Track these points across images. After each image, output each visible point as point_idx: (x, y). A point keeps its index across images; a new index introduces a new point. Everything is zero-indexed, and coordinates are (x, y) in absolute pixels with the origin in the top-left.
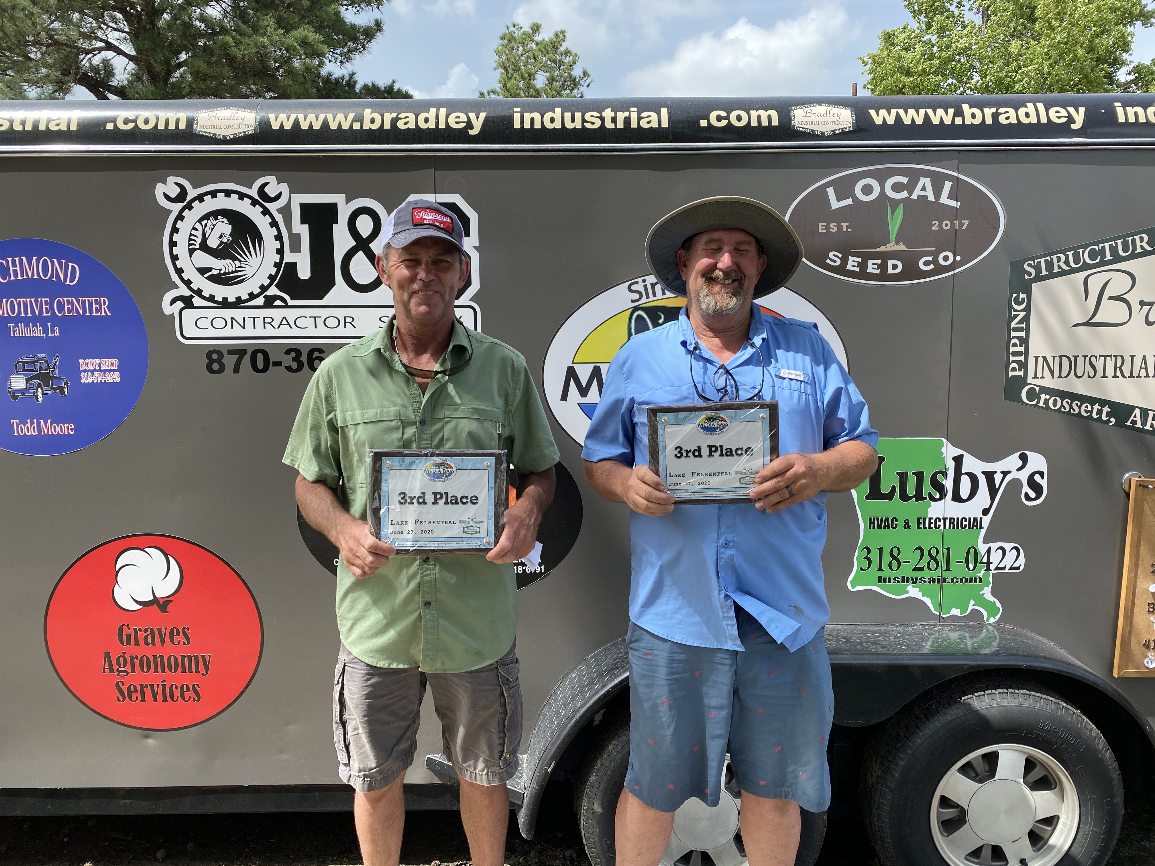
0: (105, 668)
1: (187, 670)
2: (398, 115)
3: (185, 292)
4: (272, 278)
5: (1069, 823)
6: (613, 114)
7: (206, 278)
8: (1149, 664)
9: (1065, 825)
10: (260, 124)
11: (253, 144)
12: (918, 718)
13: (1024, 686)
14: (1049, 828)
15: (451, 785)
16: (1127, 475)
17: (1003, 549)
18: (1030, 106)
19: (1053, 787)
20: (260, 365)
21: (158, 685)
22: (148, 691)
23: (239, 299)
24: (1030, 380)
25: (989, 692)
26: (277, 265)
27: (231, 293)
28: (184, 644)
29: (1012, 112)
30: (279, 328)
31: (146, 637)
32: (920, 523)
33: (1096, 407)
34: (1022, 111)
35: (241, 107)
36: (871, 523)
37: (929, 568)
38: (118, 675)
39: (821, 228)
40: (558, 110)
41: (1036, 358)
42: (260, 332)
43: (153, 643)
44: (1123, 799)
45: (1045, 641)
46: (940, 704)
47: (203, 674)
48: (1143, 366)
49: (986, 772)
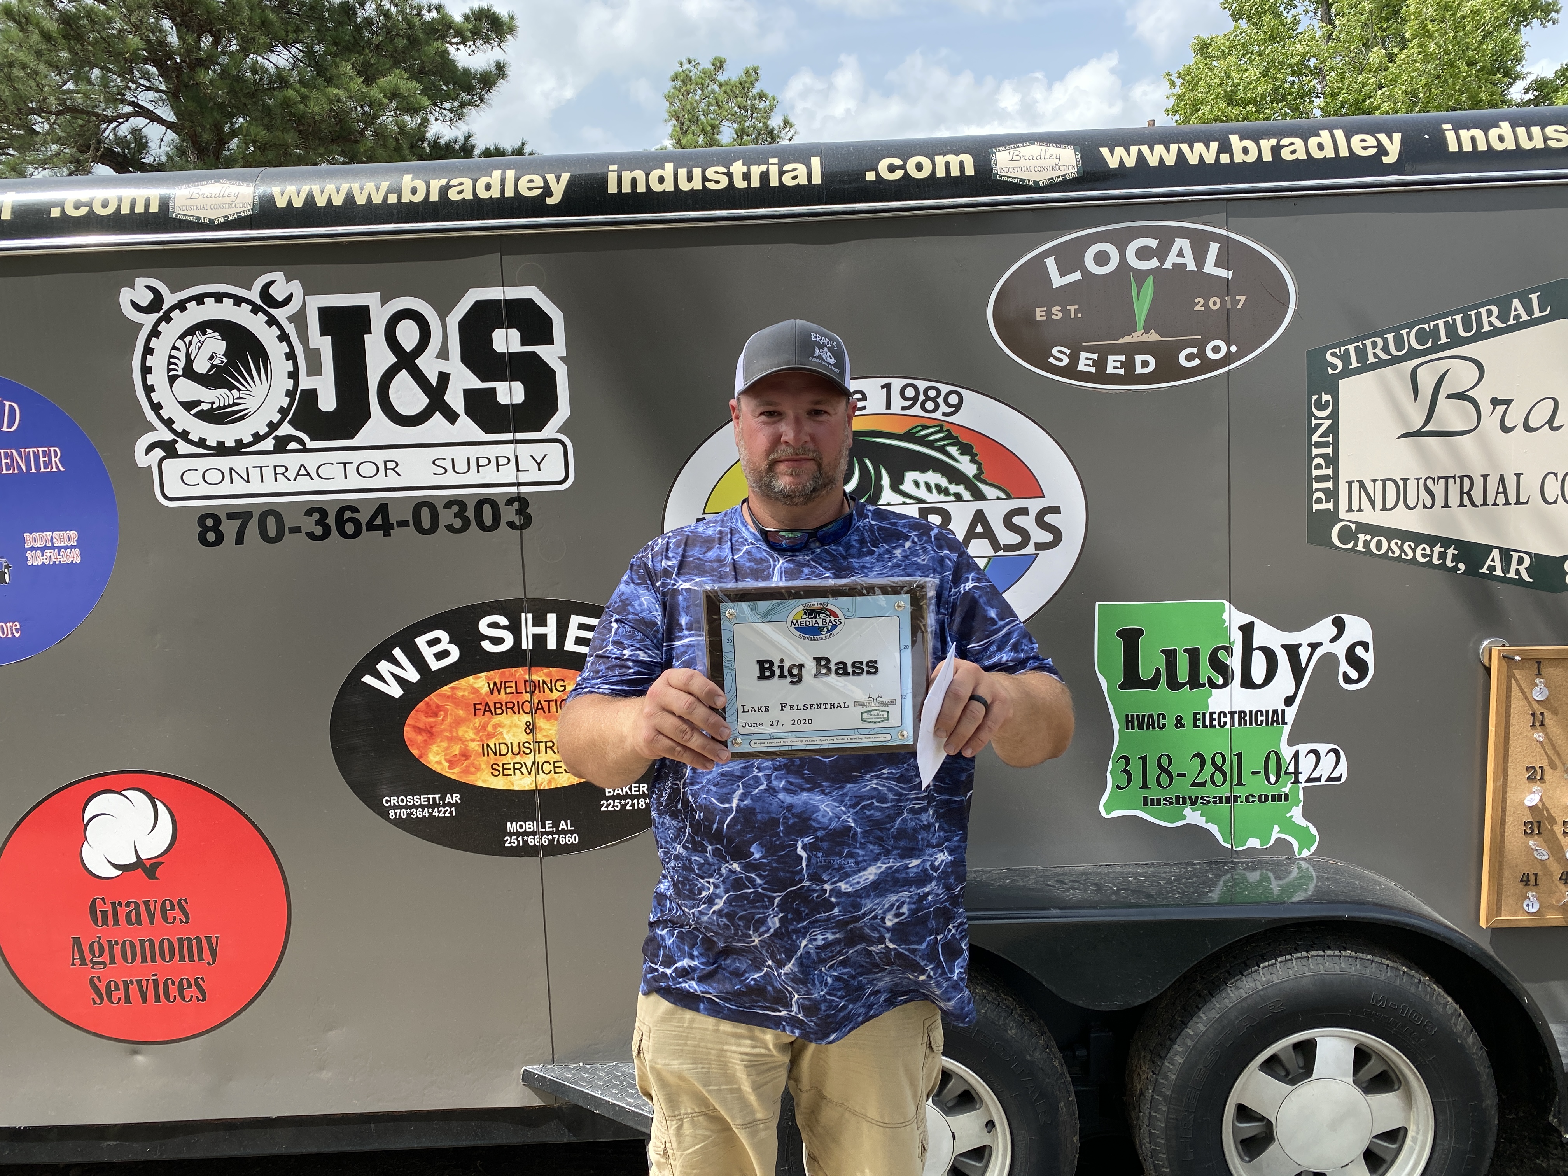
0: (74, 959)
1: (187, 958)
2: (449, 181)
3: (167, 436)
4: (283, 411)
5: (1420, 1137)
6: (745, 169)
7: (193, 415)
8: (1530, 907)
9: (1415, 1140)
10: (259, 202)
11: (252, 229)
12: (1200, 996)
13: (1349, 945)
14: (1394, 1146)
15: (559, 1107)
16: (1486, 643)
17: (1315, 752)
18: (1325, 134)
19: (1396, 1087)
20: (272, 532)
21: (148, 980)
22: (134, 988)
23: (239, 442)
24: (1342, 514)
25: (1299, 955)
26: (290, 394)
27: (228, 434)
28: (182, 922)
29: (1299, 143)
30: (295, 480)
31: (129, 914)
32: (1198, 720)
33: (1438, 549)
34: (1313, 141)
35: (234, 179)
36: (1129, 722)
37: (1213, 782)
38: (92, 967)
39: (1040, 314)
40: (669, 167)
41: (1350, 483)
42: (270, 486)
43: (139, 922)
44: (1496, 1100)
45: (1382, 879)
46: (1230, 974)
47: (209, 963)
48: (1501, 490)
49: (1301, 1068)
